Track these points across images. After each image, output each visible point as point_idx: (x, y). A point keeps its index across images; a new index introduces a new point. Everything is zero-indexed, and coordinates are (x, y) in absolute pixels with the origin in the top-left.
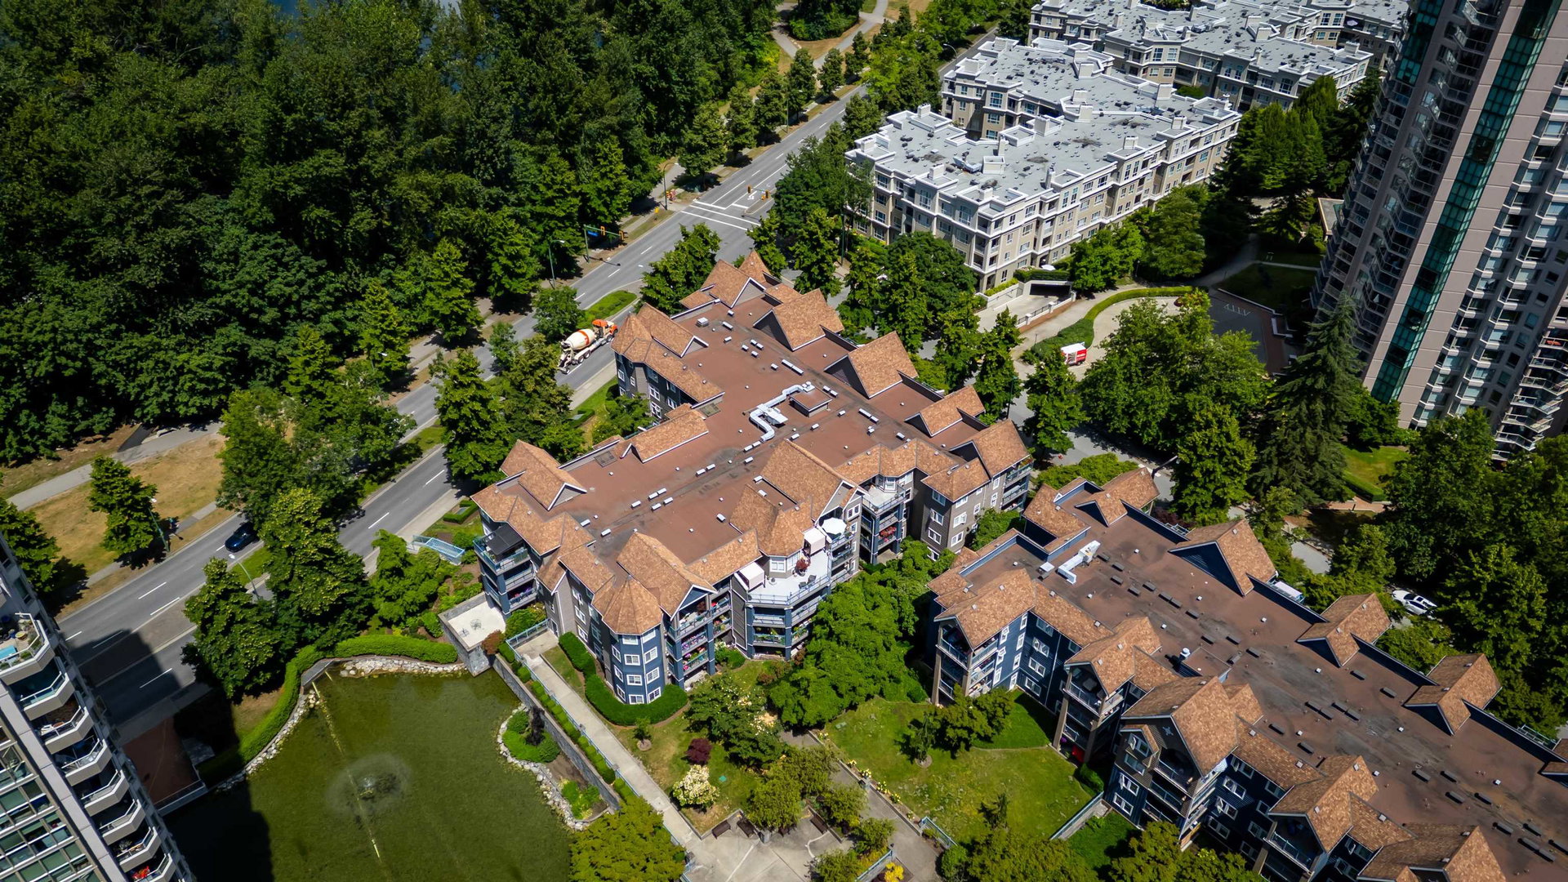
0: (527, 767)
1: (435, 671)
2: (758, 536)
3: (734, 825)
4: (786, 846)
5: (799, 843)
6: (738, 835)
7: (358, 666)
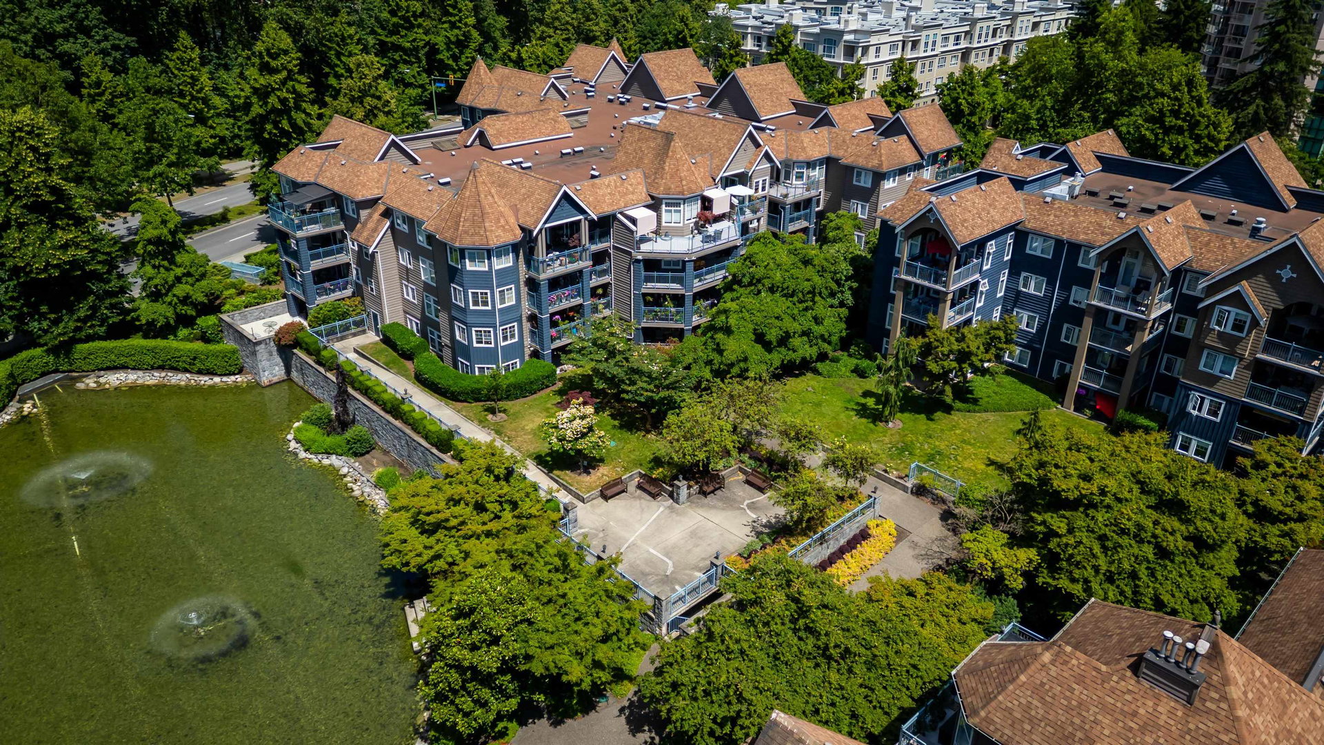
0: (326, 462)
1: (210, 382)
2: (646, 177)
3: (632, 487)
4: (714, 507)
5: (732, 504)
6: (640, 498)
7: (102, 380)
